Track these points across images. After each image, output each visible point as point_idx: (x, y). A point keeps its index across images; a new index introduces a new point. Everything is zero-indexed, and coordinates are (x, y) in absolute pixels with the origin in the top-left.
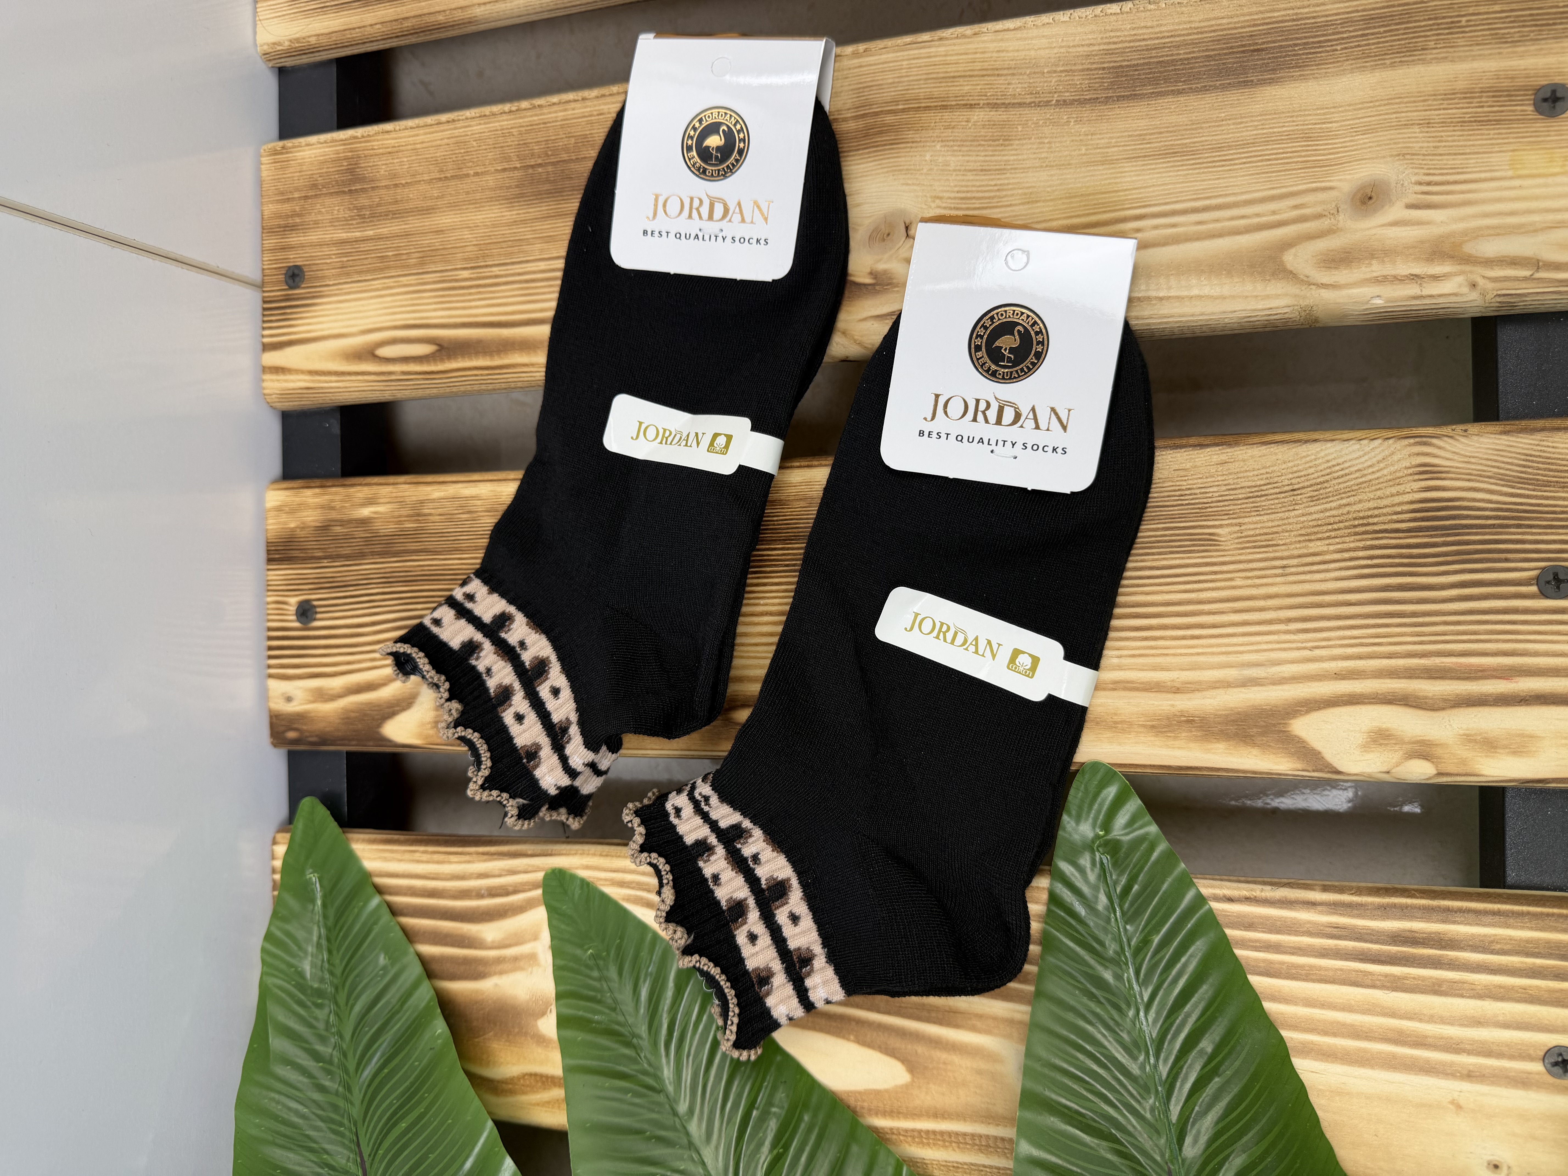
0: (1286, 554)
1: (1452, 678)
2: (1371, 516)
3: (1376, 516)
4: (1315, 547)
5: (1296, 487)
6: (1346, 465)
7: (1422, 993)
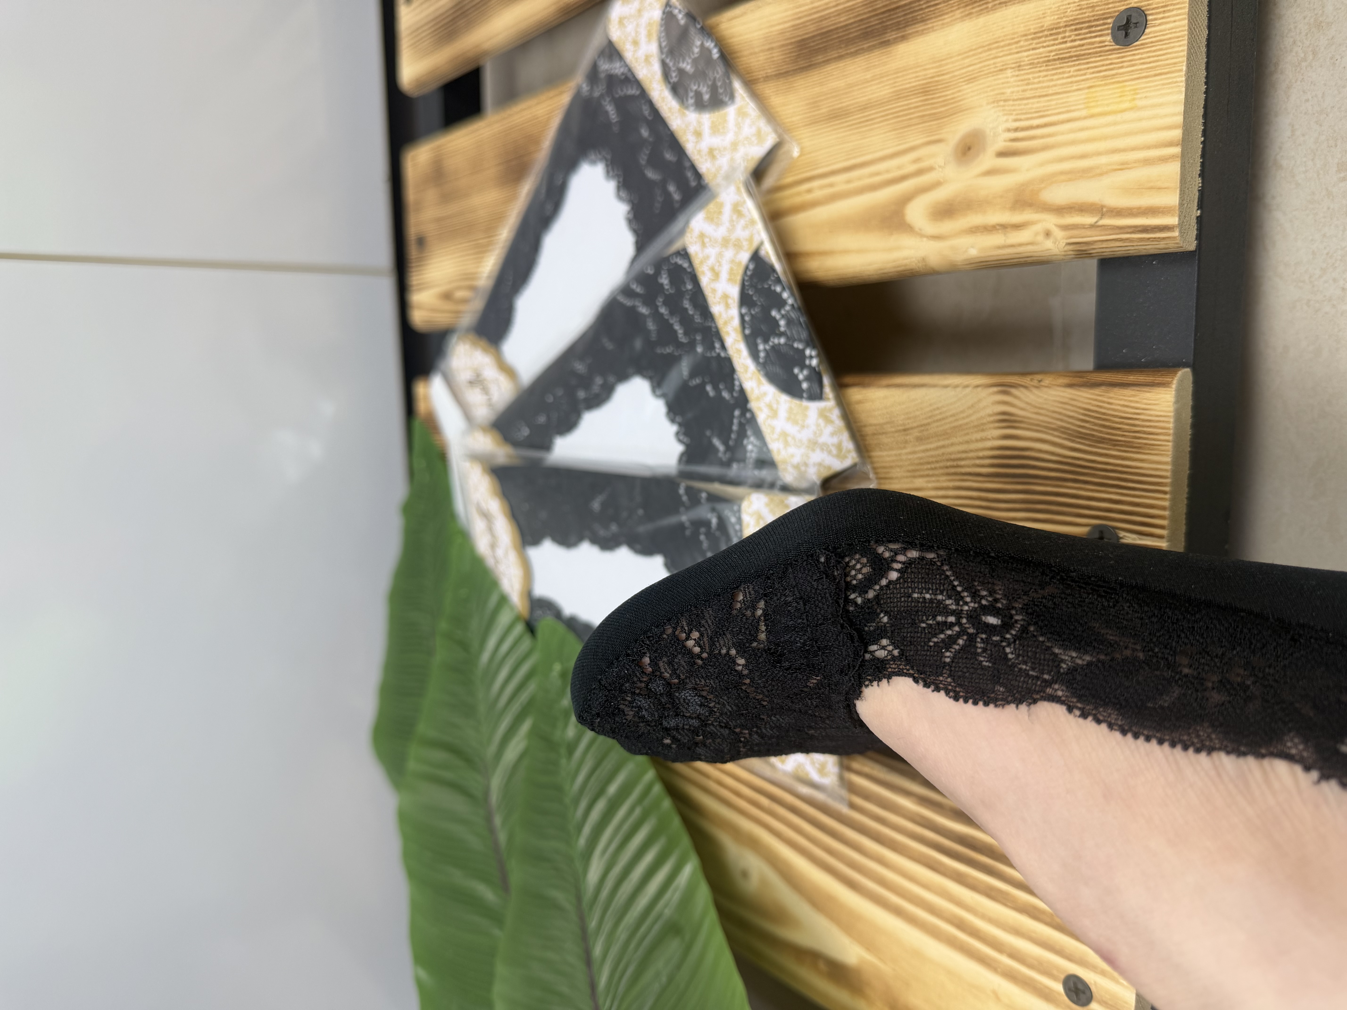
2: (961, 459)
3: (965, 459)
5: (908, 427)
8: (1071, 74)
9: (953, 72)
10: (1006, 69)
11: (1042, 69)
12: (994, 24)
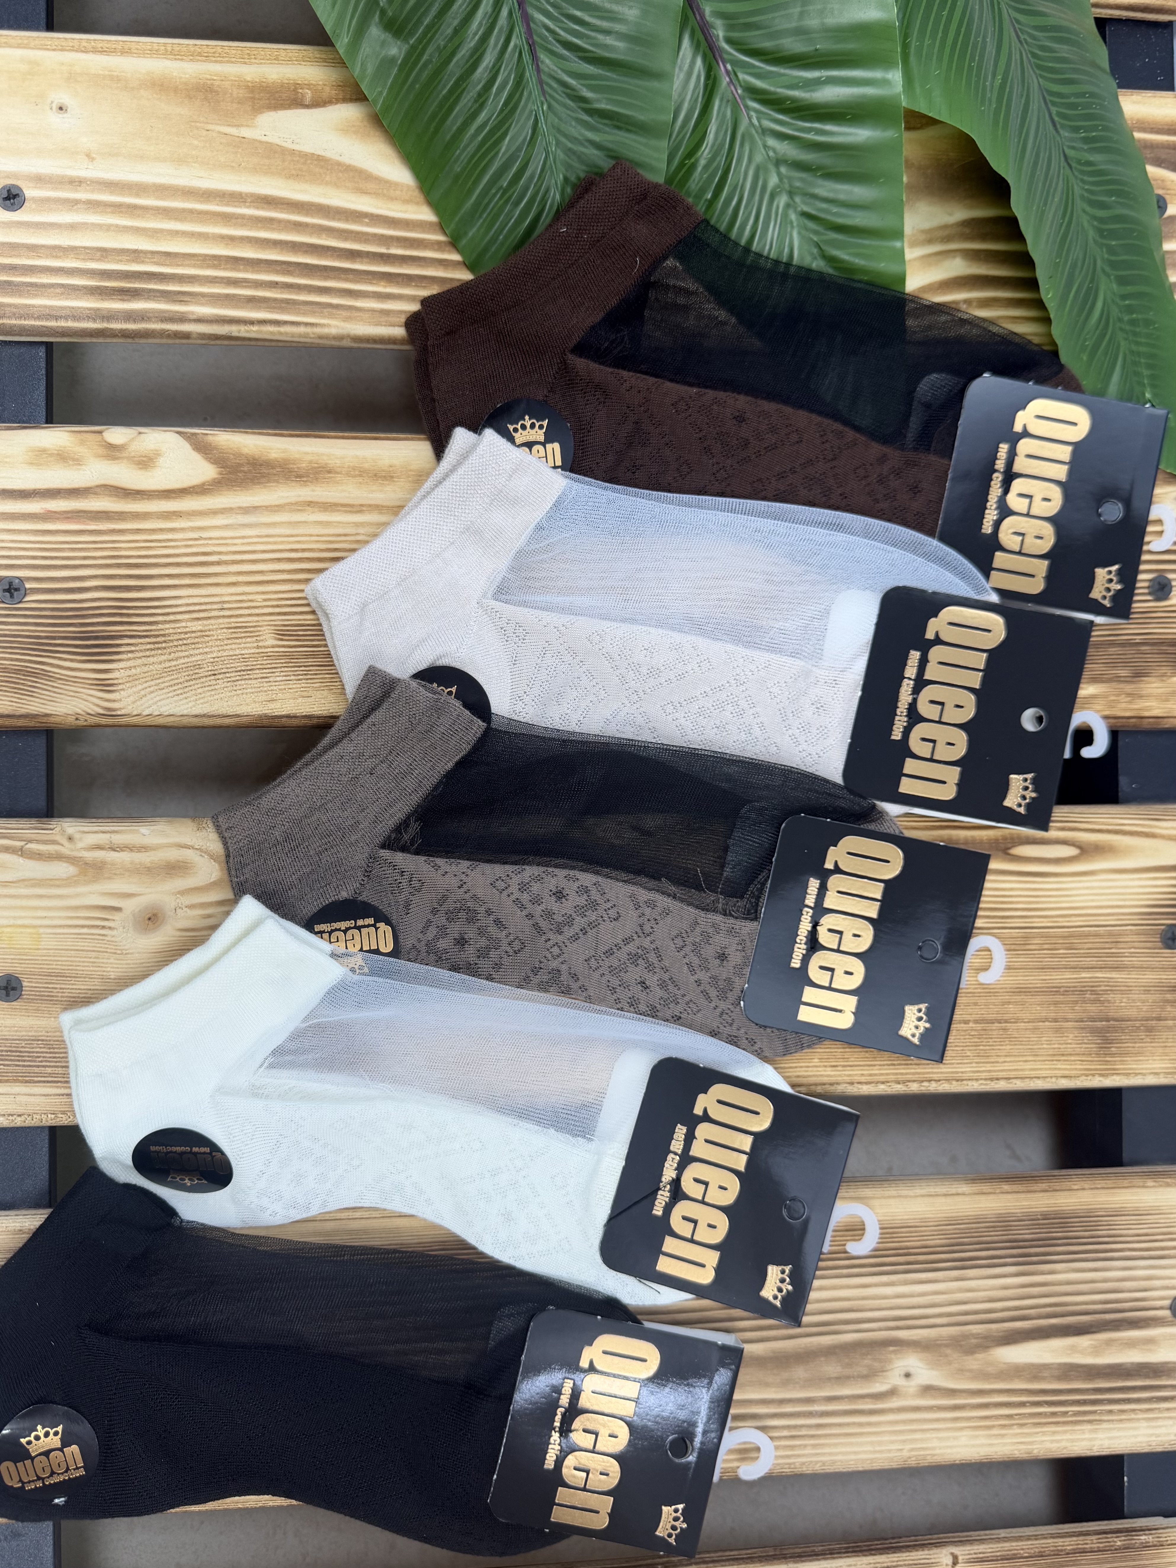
0: (221, 621)
1: (91, 512)
2: (152, 650)
3: (148, 650)
4: (197, 626)
5: (213, 677)
6: (171, 694)
7: (115, 249)
8: (56, 963)
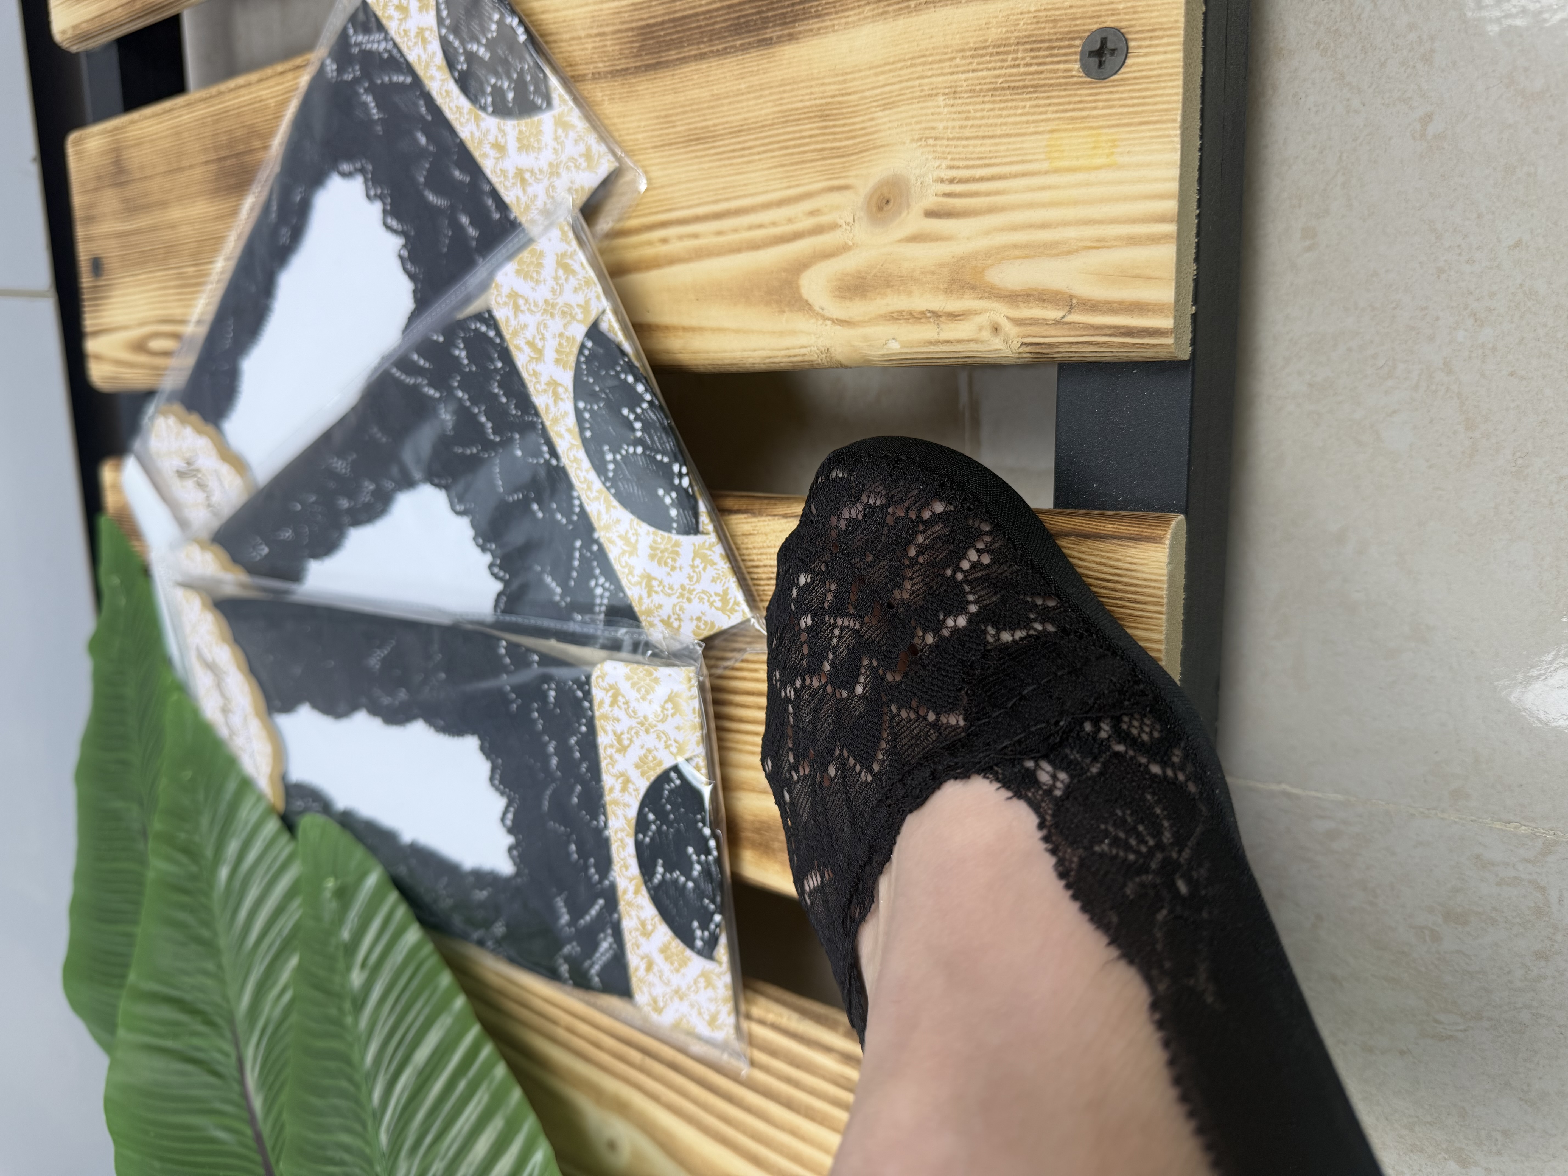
8: (1027, 110)
9: (863, 91)
10: (937, 95)
11: (987, 99)
12: (919, 30)
